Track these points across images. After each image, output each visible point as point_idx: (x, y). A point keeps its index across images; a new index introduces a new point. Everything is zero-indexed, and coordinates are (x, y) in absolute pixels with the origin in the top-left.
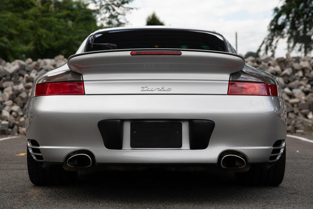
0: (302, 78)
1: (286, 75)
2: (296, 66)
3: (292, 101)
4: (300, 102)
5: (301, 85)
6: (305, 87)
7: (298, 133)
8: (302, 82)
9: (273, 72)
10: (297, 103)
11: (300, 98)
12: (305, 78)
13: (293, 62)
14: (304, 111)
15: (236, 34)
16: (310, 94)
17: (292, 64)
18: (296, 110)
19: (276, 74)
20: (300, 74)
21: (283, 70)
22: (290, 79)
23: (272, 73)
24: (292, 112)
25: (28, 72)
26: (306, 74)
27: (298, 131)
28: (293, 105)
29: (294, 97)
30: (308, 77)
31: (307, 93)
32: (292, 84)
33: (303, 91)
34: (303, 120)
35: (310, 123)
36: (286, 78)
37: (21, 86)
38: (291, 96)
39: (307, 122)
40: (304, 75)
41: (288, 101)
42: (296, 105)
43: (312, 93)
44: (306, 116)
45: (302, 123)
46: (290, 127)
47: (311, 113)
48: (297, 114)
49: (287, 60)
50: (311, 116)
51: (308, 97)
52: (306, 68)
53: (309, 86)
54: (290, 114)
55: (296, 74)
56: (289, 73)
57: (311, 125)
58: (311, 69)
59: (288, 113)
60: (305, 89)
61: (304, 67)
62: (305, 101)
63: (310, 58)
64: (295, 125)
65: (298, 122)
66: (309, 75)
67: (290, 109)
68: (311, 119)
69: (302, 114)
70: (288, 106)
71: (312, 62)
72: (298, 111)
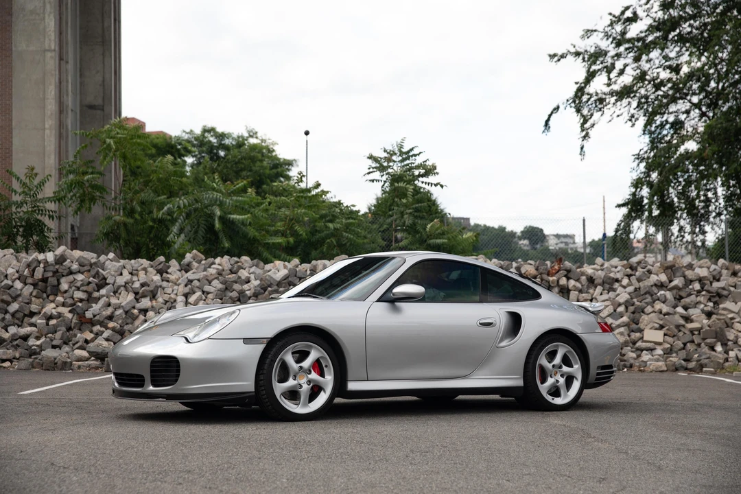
0: (699, 292)
1: (676, 287)
2: (689, 274)
3: (690, 326)
4: (702, 328)
5: (699, 303)
6: (706, 306)
7: (707, 372)
8: (701, 299)
9: (657, 283)
10: (699, 330)
11: (701, 322)
12: (704, 293)
13: (684, 269)
14: (708, 341)
15: (584, 220)
16: (714, 317)
17: (683, 273)
18: (697, 339)
19: (661, 286)
20: (697, 286)
21: (671, 281)
22: (683, 294)
23: (655, 285)
24: (693, 342)
26: (705, 288)
27: (704, 369)
28: (692, 331)
29: (692, 321)
30: (708, 291)
31: (709, 315)
32: (687, 300)
33: (703, 311)
34: (710, 354)
35: (720, 358)
36: (675, 291)
38: (687, 319)
39: (716, 356)
40: (702, 288)
41: (684, 326)
42: (696, 333)
43: (717, 314)
44: (712, 348)
45: (709, 358)
46: (694, 363)
47: (719, 344)
48: (699, 345)
49: (677, 266)
50: (719, 348)
51: (711, 320)
52: (705, 278)
53: (711, 304)
54: (688, 344)
55: (691, 287)
56: (680, 285)
57: (721, 361)
58: (711, 280)
59: (685, 344)
60: (706, 309)
61: (701, 276)
62: (709, 326)
63: (709, 263)
64: (700, 360)
65: (704, 357)
66: (710, 289)
67: (688, 337)
68: (720, 353)
69: (707, 344)
70: (685, 334)
71: (711, 270)
72: (700, 341)
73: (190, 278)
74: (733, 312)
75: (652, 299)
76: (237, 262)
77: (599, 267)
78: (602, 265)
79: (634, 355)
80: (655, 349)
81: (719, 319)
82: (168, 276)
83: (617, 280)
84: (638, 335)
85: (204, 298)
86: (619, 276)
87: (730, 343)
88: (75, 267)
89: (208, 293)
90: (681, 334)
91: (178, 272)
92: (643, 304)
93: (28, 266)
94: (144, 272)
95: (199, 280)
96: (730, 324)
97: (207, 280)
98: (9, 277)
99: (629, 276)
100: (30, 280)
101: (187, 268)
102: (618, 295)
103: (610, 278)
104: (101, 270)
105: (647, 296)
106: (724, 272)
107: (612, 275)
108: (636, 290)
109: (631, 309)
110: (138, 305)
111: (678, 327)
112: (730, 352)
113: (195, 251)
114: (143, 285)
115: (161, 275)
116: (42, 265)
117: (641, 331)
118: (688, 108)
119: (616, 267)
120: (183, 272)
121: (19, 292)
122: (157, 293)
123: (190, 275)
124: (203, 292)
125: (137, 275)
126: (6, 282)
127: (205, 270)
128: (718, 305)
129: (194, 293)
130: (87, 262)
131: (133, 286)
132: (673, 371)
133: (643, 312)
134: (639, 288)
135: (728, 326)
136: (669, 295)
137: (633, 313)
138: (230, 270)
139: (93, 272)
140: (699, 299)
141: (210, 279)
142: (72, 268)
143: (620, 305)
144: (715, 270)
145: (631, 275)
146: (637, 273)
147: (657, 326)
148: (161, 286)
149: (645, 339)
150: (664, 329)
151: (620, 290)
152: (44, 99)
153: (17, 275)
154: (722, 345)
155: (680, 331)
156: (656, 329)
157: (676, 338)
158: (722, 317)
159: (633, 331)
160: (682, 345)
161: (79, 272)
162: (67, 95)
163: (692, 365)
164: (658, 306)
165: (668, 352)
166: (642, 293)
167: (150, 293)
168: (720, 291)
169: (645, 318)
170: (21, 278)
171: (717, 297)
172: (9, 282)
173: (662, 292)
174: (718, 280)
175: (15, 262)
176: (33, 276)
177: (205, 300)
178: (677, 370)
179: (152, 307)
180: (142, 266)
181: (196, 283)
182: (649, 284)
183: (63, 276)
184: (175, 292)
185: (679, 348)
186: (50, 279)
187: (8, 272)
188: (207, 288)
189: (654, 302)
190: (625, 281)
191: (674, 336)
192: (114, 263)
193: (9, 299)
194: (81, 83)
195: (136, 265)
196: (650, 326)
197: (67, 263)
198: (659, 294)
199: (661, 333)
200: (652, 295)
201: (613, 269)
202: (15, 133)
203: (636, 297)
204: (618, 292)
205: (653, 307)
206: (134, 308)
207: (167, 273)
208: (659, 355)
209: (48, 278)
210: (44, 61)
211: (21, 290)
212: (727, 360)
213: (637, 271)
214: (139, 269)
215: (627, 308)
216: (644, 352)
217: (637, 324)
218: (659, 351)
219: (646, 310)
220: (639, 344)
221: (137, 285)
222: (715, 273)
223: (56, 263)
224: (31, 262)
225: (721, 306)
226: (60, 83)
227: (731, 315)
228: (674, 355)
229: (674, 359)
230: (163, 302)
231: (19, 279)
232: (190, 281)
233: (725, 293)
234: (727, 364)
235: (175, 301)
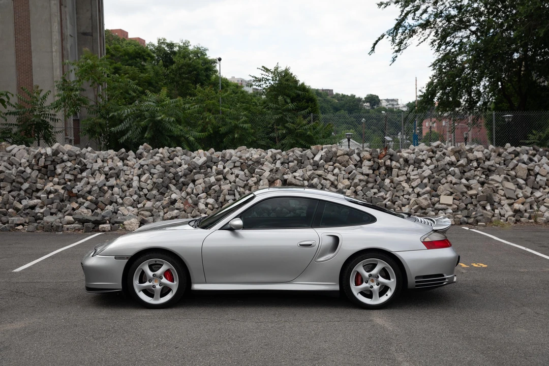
0: (476, 168)
1: (461, 165)
2: (470, 155)
3: (470, 192)
4: (478, 194)
5: (476, 175)
6: (480, 177)
7: (480, 225)
9: (449, 162)
10: (476, 195)
11: (477, 189)
12: (479, 169)
13: (467, 152)
14: (482, 203)
16: (486, 185)
17: (466, 155)
18: (475, 202)
19: (452, 164)
20: (475, 164)
21: (458, 161)
22: (466, 169)
23: (448, 164)
24: (472, 203)
25: (216, 163)
26: (480, 166)
27: (479, 223)
28: (471, 196)
29: (471, 189)
30: (482, 168)
31: (482, 184)
32: (468, 174)
33: (478, 181)
34: (483, 212)
35: (489, 215)
36: (460, 168)
37: (213, 179)
38: (469, 187)
39: (487, 214)
40: (478, 165)
41: (466, 192)
42: (474, 197)
43: (488, 184)
44: (484, 208)
45: (482, 215)
46: (472, 219)
47: (489, 204)
48: (476, 205)
49: (462, 151)
50: (489, 208)
51: (484, 188)
52: (480, 158)
53: (484, 176)
54: (469, 205)
55: (471, 164)
56: (464, 164)
57: (490, 217)
58: (484, 159)
59: (466, 205)
60: (480, 180)
61: (478, 157)
62: (482, 192)
63: (483, 148)
64: (476, 217)
65: (479, 214)
66: (483, 166)
67: (469, 200)
68: (489, 211)
69: (480, 205)
70: (467, 198)
71: (484, 153)
72: (476, 203)
73: (142, 164)
74: (498, 182)
75: (446, 173)
76: (174, 151)
77: (411, 152)
78: (414, 150)
79: (433, 213)
80: (447, 209)
81: (489, 188)
82: (128, 162)
83: (423, 161)
84: (436, 199)
85: (151, 177)
86: (424, 157)
87: (495, 204)
88: (65, 157)
89: (154, 174)
90: (464, 198)
91: (134, 160)
92: (440, 177)
93: (35, 157)
94: (111, 160)
95: (147, 165)
96: (496, 191)
97: (153, 165)
98: (22, 165)
99: (431, 158)
100: (36, 167)
101: (140, 157)
102: (424, 171)
103: (419, 159)
104: (83, 159)
105: (443, 171)
106: (493, 154)
107: (420, 157)
108: (435, 167)
109: (432, 180)
110: (108, 183)
111: (463, 193)
112: (496, 210)
113: (145, 144)
114: (110, 169)
115: (123, 161)
116: (43, 157)
117: (438, 196)
118: (468, 34)
119: (423, 151)
120: (138, 159)
121: (29, 175)
122: (120, 174)
123: (142, 162)
124: (151, 174)
125: (107, 162)
126: (20, 168)
127: (152, 158)
128: (489, 177)
129: (145, 174)
130: (73, 154)
131: (104, 170)
132: (459, 225)
133: (440, 182)
134: (438, 166)
135: (494, 192)
136: (457, 170)
137: (434, 183)
138: (169, 157)
139: (77, 161)
140: (476, 173)
141: (155, 164)
142: (64, 158)
143: (425, 178)
144: (487, 152)
145: (432, 157)
146: (437, 155)
147: (449, 193)
148: (122, 170)
149: (441, 202)
150: (453, 195)
151: (425, 167)
152: (51, 32)
153: (27, 164)
154: (490, 205)
155: (464, 196)
156: (448, 195)
157: (461, 201)
158: (491, 186)
159: (433, 196)
160: (465, 206)
161: (68, 160)
162: (67, 28)
163: (471, 220)
164: (450, 178)
165: (455, 211)
166: (439, 169)
167: (115, 174)
168: (490, 167)
169: (441, 187)
170: (31, 166)
171: (488, 171)
172: (22, 169)
173: (452, 169)
174: (489, 160)
175: (26, 154)
176: (38, 164)
177: (151, 179)
178: (461, 224)
179: (117, 184)
180: (110, 156)
181: (146, 167)
182: (444, 163)
183: (58, 164)
184: (132, 173)
185: (463, 208)
186: (49, 166)
187: (22, 162)
188: (153, 171)
189: (447, 175)
190: (429, 161)
191: (460, 199)
192: (92, 154)
193: (22, 180)
194: (77, 18)
195: (106, 155)
196: (444, 193)
197: (60, 155)
198: (450, 170)
199: (451, 198)
200: (446, 171)
201: (421, 153)
202: (33, 54)
203: (436, 172)
204: (424, 169)
205: (446, 179)
206: (105, 185)
207: (127, 160)
208: (450, 213)
209: (47, 165)
210: (50, 6)
211: (30, 174)
212: (493, 216)
213: (436, 153)
214: (108, 158)
215: (429, 180)
216: (440, 211)
217: (436, 191)
218: (450, 211)
219: (442, 181)
220: (437, 206)
221: (107, 169)
222: (487, 155)
223: (53, 155)
224: (36, 155)
225: (490, 178)
226: (61, 21)
227: (496, 185)
228: (460, 212)
229: (459, 215)
230: (124, 180)
231: (29, 166)
232: (142, 166)
233: (493, 168)
234: (493, 218)
235: (132, 179)
